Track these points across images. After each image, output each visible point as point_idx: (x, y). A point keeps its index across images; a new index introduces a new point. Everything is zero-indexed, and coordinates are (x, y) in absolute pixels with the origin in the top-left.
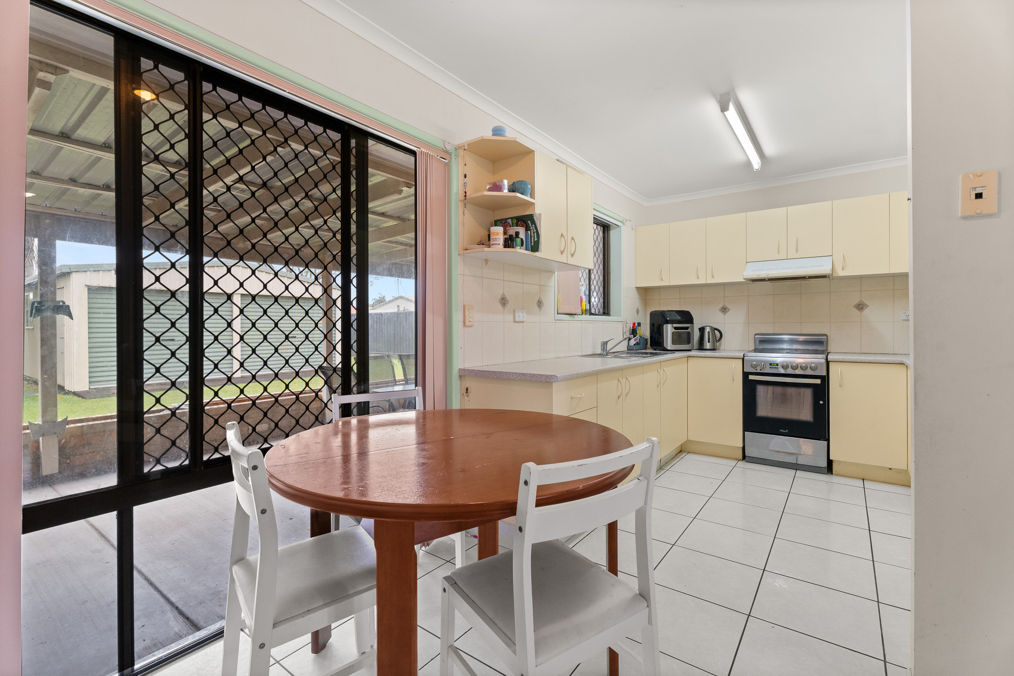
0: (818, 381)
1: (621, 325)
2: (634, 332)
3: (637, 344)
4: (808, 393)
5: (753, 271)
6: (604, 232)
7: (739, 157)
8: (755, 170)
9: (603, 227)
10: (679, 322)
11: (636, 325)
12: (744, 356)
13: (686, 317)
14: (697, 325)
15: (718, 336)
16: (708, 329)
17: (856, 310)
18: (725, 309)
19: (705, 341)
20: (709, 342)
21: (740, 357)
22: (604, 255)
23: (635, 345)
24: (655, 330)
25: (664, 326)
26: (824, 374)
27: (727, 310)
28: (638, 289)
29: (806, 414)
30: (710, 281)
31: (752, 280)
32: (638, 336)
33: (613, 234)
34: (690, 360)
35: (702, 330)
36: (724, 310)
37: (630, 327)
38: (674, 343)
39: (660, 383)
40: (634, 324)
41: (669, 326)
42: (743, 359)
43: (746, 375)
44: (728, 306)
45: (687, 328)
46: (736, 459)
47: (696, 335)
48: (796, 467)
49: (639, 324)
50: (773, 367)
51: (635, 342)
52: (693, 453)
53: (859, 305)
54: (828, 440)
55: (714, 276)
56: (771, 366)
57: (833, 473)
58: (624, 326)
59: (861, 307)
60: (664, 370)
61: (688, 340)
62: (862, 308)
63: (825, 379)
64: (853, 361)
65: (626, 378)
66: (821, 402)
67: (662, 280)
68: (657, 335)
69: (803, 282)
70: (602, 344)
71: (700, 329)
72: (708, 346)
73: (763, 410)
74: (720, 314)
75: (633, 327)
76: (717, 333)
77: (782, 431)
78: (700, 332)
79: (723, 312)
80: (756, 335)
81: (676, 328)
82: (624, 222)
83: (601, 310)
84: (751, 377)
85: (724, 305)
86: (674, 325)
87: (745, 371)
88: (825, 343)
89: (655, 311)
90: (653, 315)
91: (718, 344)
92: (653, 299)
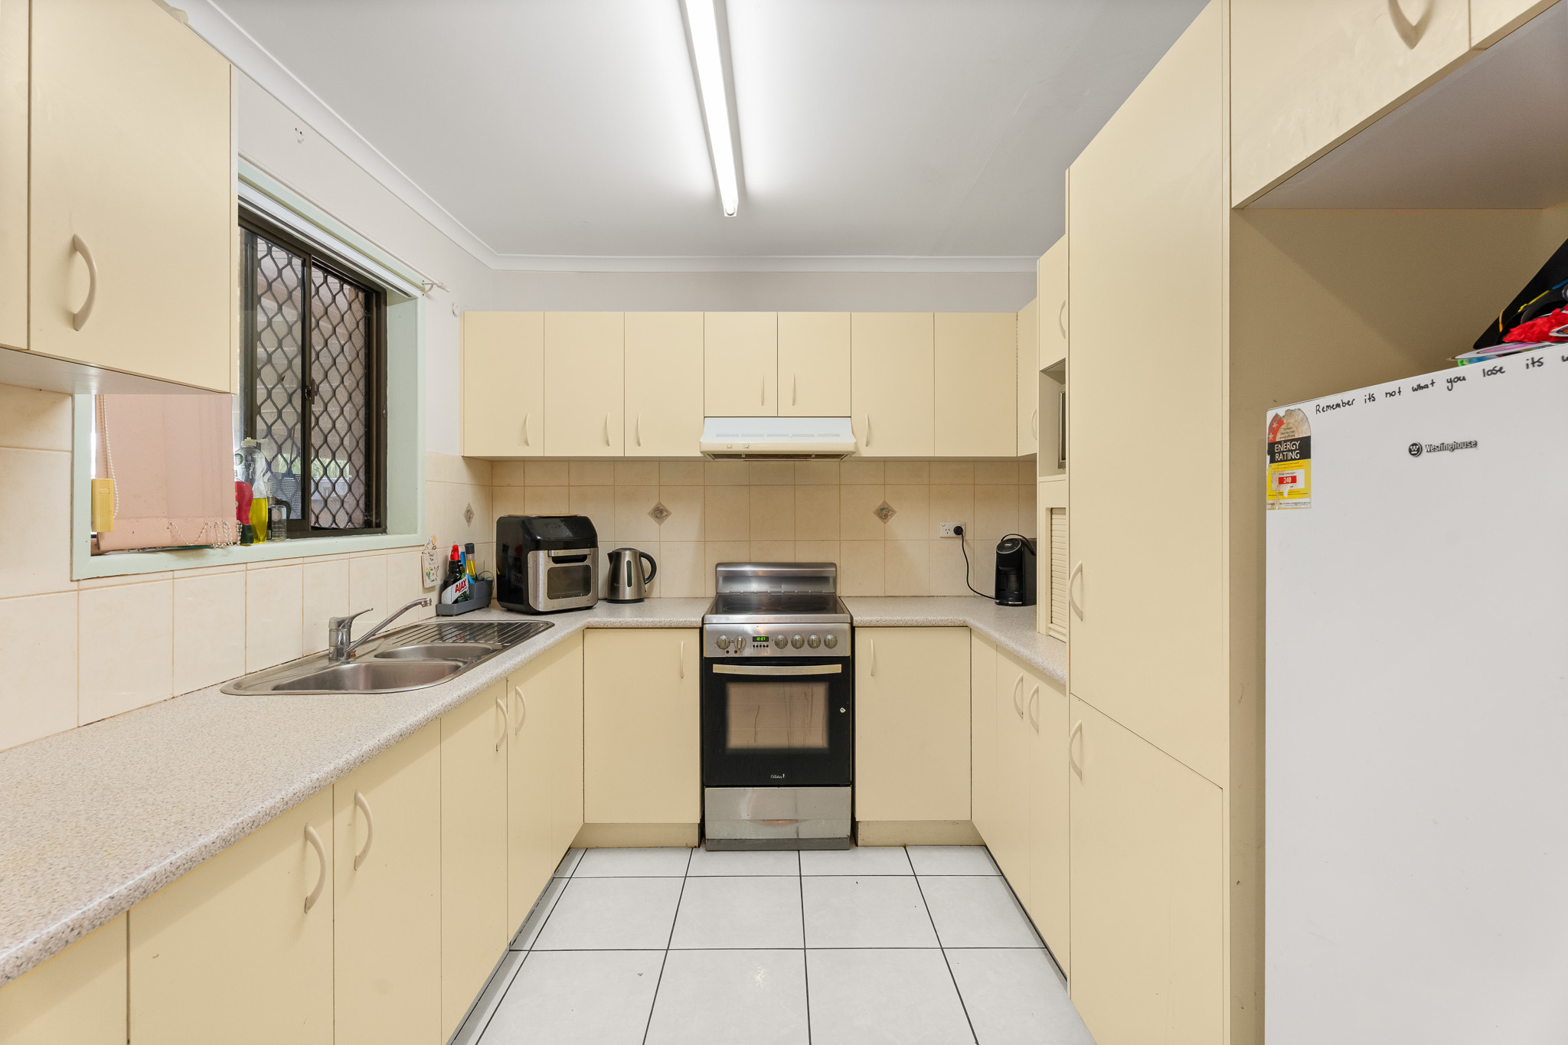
0: (837, 669)
1: (417, 554)
2: (454, 570)
3: (465, 597)
4: (820, 691)
5: (718, 435)
6: (367, 307)
7: (697, 181)
8: (726, 215)
9: (364, 291)
10: (567, 545)
11: (462, 549)
12: (703, 624)
13: (582, 532)
14: (604, 549)
15: (647, 569)
16: (627, 557)
17: (877, 519)
18: (661, 512)
19: (621, 581)
20: (630, 584)
21: (695, 625)
22: (368, 367)
23: (456, 601)
24: (511, 560)
25: (530, 555)
26: (848, 654)
27: (665, 513)
28: (470, 461)
29: (814, 736)
30: (633, 452)
31: (713, 455)
32: (465, 578)
33: (393, 314)
34: (591, 636)
35: (615, 557)
36: (659, 513)
37: (447, 557)
38: (552, 594)
39: (506, 735)
40: (455, 549)
41: (542, 555)
42: (701, 630)
43: (706, 664)
44: (668, 506)
45: (583, 558)
46: (687, 847)
47: (604, 568)
48: (797, 845)
49: (470, 548)
50: (759, 643)
51: (458, 594)
52: (597, 848)
53: (882, 510)
54: (852, 784)
55: (641, 442)
56: (756, 644)
57: (859, 844)
58: (427, 556)
59: (884, 513)
60: (517, 693)
61: (585, 584)
62: (886, 516)
63: (848, 663)
64: (893, 624)
65: (357, 802)
66: (843, 710)
67: (527, 443)
68: (513, 572)
69: (799, 463)
70: (334, 627)
71: (610, 556)
72: (627, 593)
73: (740, 736)
74: (652, 522)
75: (452, 556)
76: (645, 562)
77: (775, 777)
78: (611, 562)
79: (656, 517)
80: (718, 565)
81: (556, 560)
82: (427, 287)
83: (359, 517)
84: (718, 669)
85: (660, 503)
86: (554, 553)
87: (706, 655)
88: (831, 580)
89: (510, 517)
90: (504, 524)
91: (647, 586)
92: (509, 485)
